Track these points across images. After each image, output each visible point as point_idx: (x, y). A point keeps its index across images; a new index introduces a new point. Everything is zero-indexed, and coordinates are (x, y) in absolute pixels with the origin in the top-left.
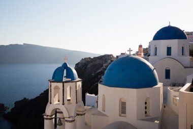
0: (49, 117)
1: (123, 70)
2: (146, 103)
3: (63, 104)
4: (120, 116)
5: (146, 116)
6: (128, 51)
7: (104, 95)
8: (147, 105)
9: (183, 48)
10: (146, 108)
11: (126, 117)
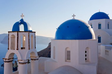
0: (7, 60)
1: (68, 27)
2: (86, 52)
3: (17, 49)
4: (66, 61)
5: (86, 62)
6: (72, 16)
7: (54, 47)
8: (86, 54)
9: (108, 24)
10: (86, 55)
11: (70, 62)
